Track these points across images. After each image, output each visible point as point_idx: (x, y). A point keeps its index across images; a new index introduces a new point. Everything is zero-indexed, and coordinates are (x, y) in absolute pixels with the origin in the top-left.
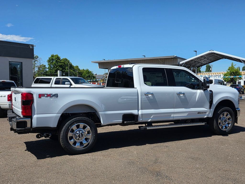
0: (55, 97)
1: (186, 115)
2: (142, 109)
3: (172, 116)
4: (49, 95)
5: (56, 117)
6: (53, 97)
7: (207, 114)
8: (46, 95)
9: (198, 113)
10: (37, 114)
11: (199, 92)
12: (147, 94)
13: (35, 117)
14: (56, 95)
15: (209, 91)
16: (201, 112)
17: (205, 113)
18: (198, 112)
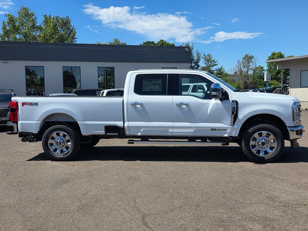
0: (35, 105)
1: (192, 130)
2: (128, 121)
3: (171, 130)
4: (30, 104)
5: (36, 124)
6: (34, 105)
7: (228, 131)
8: (28, 104)
9: (212, 130)
10: (21, 120)
11: (213, 102)
12: (134, 105)
13: (19, 122)
14: (36, 104)
15: (231, 101)
16: (216, 129)
17: (223, 130)
18: (211, 128)
